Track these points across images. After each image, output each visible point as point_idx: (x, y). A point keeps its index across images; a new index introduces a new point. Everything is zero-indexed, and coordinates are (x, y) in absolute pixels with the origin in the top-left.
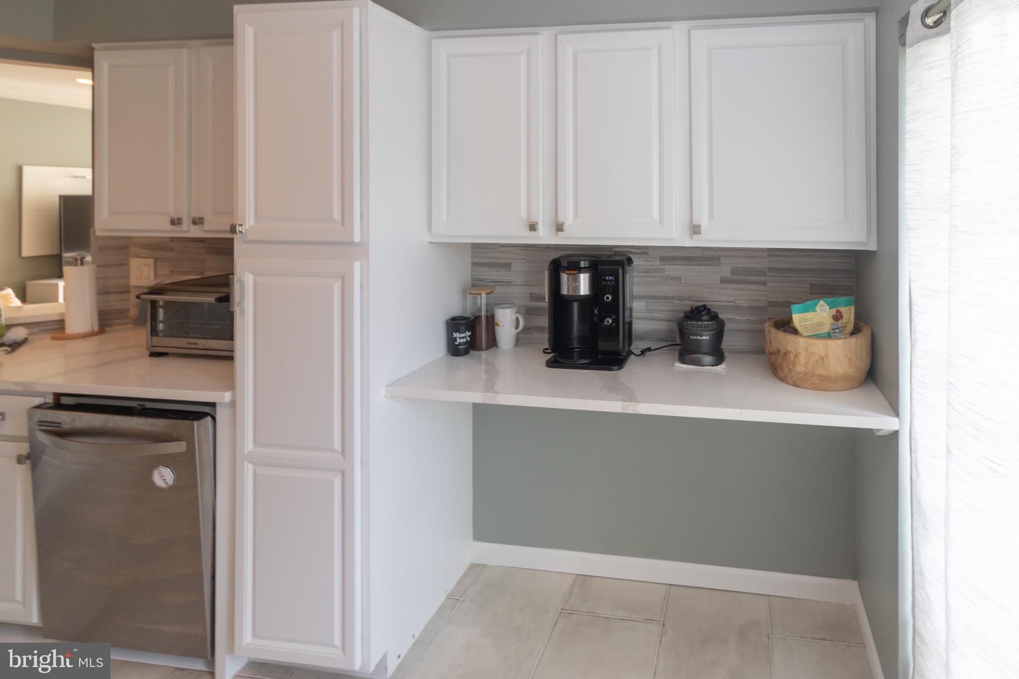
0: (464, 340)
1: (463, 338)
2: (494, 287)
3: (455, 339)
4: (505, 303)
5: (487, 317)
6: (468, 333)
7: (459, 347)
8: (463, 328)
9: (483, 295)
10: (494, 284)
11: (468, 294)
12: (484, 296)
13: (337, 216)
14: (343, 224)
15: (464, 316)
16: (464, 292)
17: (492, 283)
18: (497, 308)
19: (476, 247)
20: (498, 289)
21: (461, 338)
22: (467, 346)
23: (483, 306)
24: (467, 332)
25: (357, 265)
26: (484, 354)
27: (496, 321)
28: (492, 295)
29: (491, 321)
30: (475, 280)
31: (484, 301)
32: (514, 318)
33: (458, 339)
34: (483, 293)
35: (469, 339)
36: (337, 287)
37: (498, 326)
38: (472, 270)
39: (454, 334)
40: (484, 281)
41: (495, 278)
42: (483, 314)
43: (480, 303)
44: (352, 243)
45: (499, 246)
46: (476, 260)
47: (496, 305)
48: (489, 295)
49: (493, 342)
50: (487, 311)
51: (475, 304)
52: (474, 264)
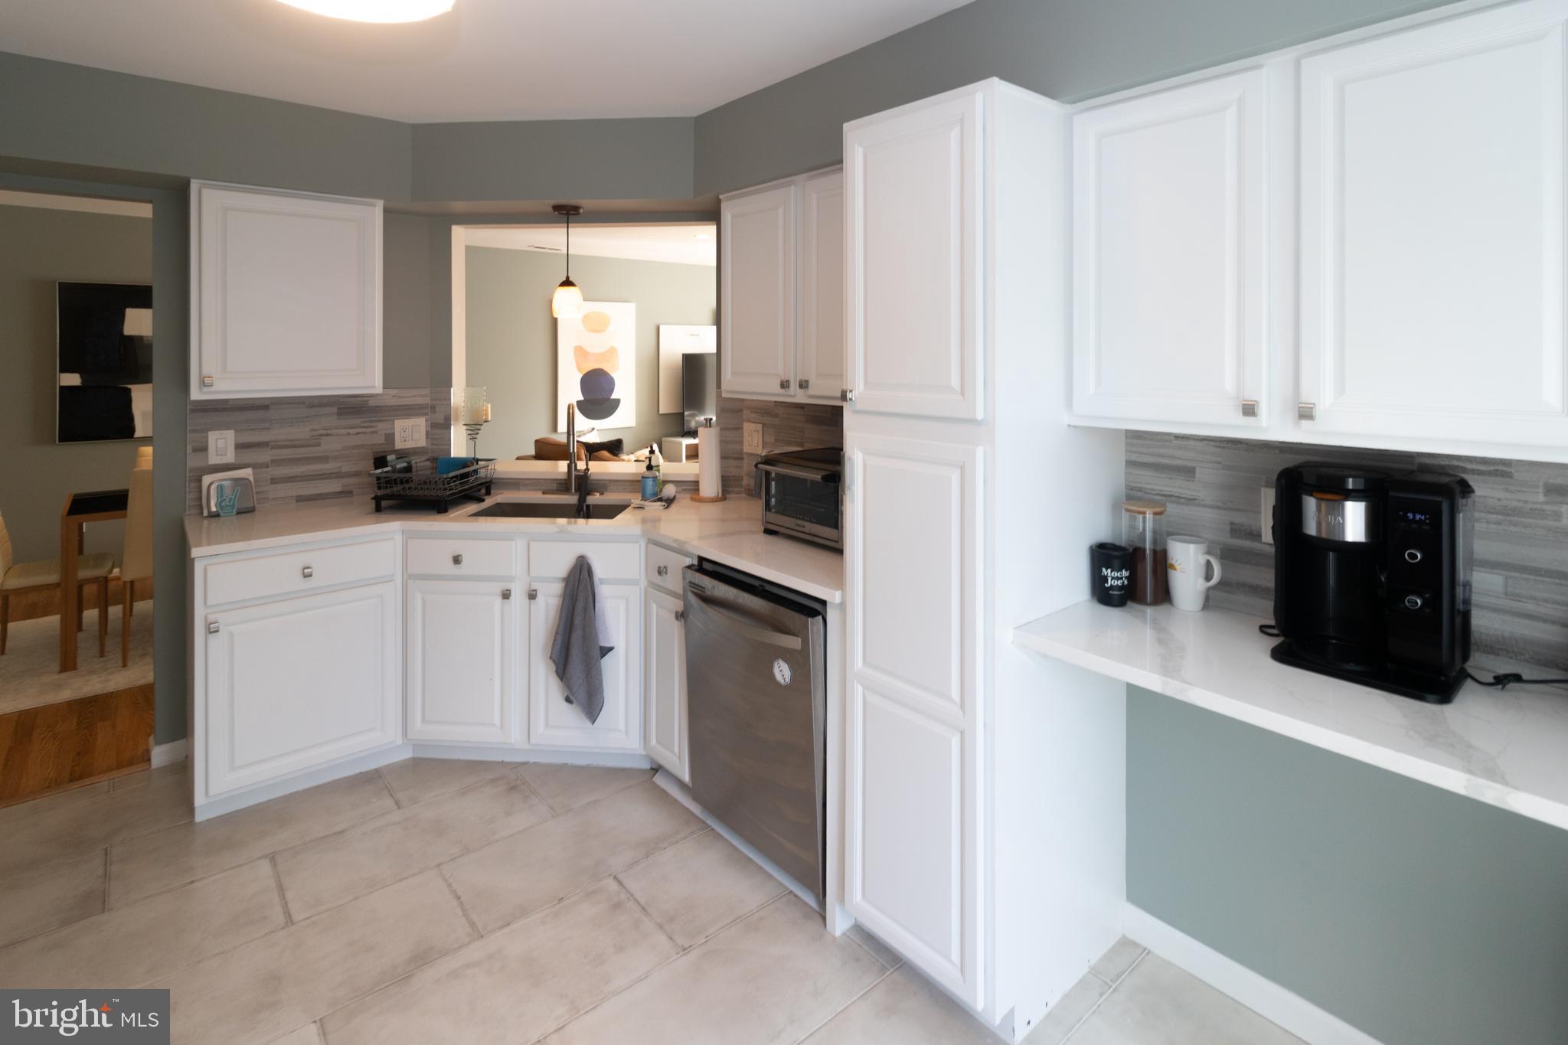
0: (1119, 583)
1: (1118, 579)
2: (1164, 505)
3: (1105, 579)
4: (1188, 533)
5: (1155, 552)
6: (1125, 573)
7: (1111, 592)
8: (1116, 563)
9: (1147, 516)
10: (1164, 498)
11: (1123, 511)
12: (1149, 516)
13: (955, 382)
14: (962, 393)
15: (1117, 543)
16: (1116, 507)
17: (1160, 498)
18: (1172, 539)
19: (1135, 438)
20: (1171, 508)
21: (1115, 578)
22: (1123, 592)
23: (1147, 533)
24: (1124, 571)
25: (980, 451)
26: (1149, 611)
27: (1170, 561)
28: (1163, 517)
29: (1162, 563)
30: (1132, 489)
31: (1149, 526)
32: (1202, 559)
33: (1109, 579)
34: (1148, 512)
35: (1126, 582)
36: (955, 477)
37: (1175, 569)
38: (1126, 473)
39: (1104, 570)
40: (1146, 493)
41: (1167, 490)
42: (1148, 546)
43: (1141, 530)
44: (973, 421)
45: (1173, 438)
46: (1134, 457)
47: (1170, 534)
48: (1157, 517)
49: (1163, 595)
50: (1155, 541)
51: (1132, 527)
52: (1130, 464)
